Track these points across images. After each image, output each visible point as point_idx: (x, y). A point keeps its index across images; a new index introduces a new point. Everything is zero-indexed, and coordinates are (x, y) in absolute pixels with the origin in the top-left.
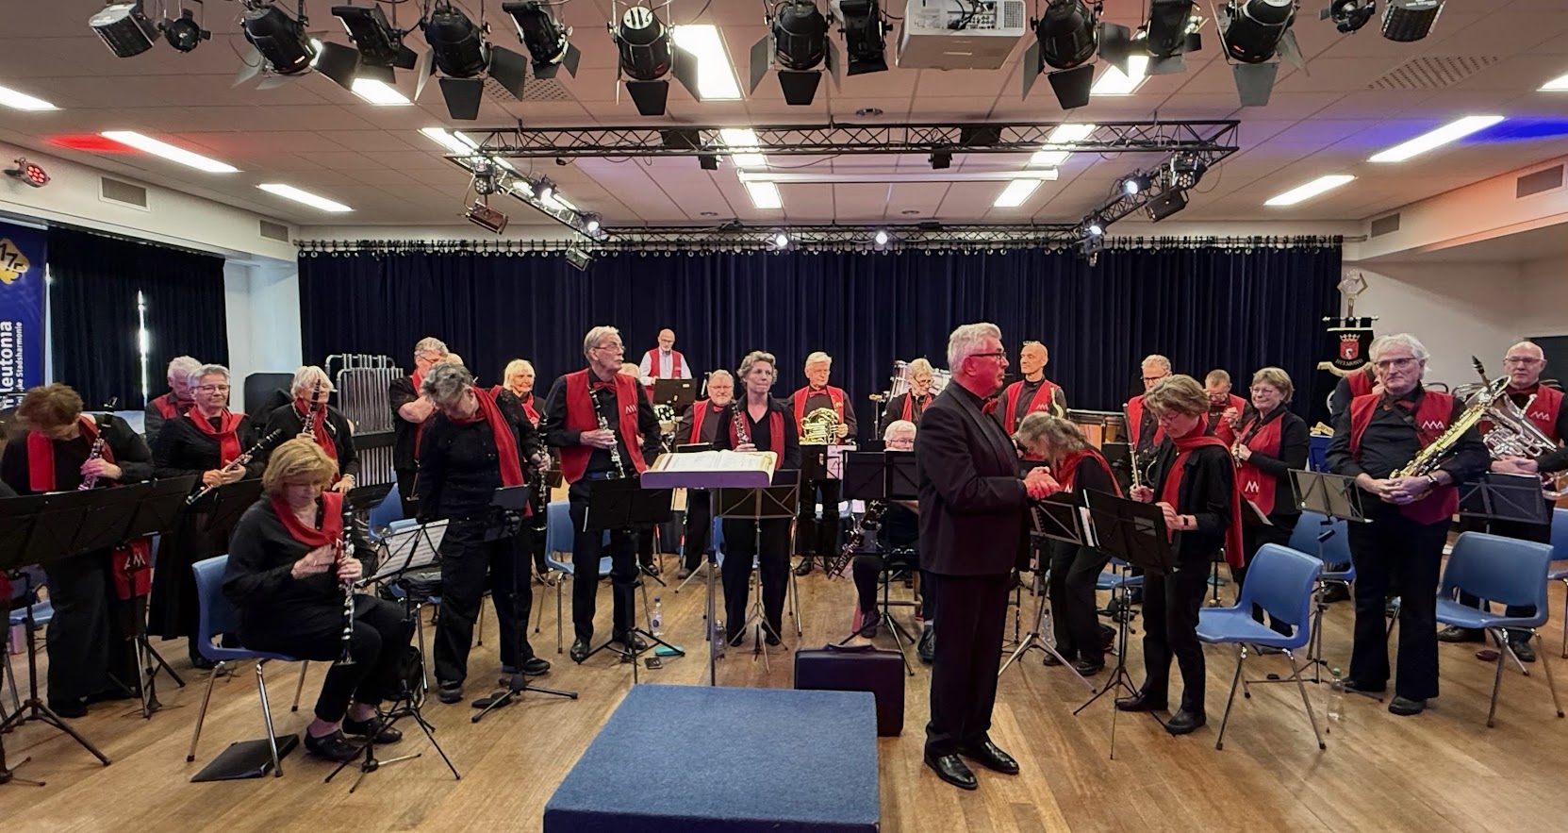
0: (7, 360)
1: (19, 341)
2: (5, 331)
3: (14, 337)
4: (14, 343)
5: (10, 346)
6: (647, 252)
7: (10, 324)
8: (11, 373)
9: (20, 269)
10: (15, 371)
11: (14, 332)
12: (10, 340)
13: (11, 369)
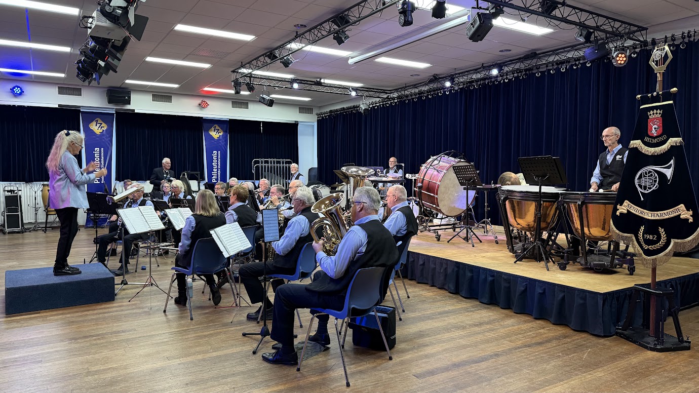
0: (215, 163)
3: (218, 156)
5: (216, 159)
6: (409, 100)
7: (216, 152)
9: (220, 134)
11: (217, 154)
13: (216, 166)
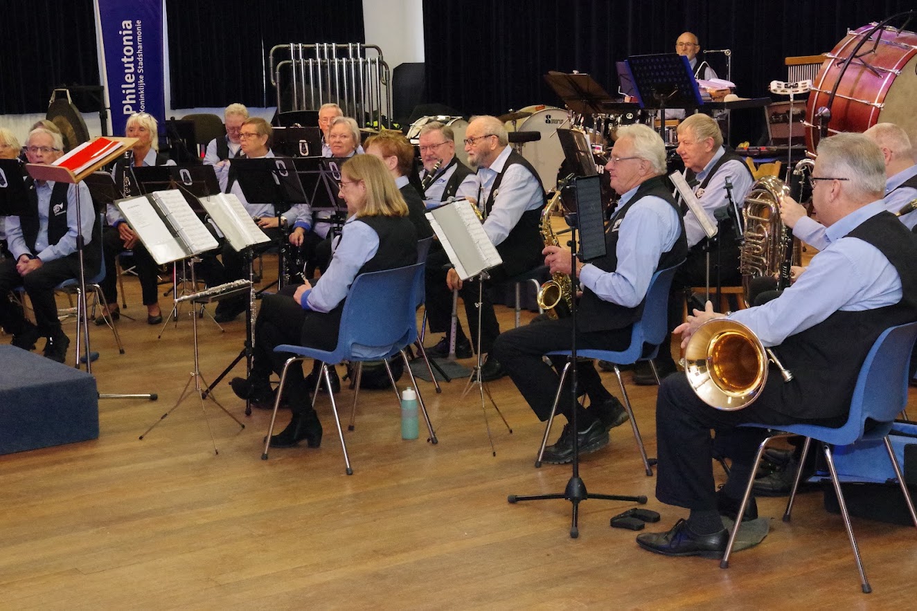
0: (129, 57)
1: (139, 38)
2: (126, 29)
3: (135, 35)
4: (134, 40)
5: (131, 43)
7: (130, 22)
8: (132, 70)
10: (136, 67)
11: (134, 30)
12: (131, 38)
13: (132, 65)
